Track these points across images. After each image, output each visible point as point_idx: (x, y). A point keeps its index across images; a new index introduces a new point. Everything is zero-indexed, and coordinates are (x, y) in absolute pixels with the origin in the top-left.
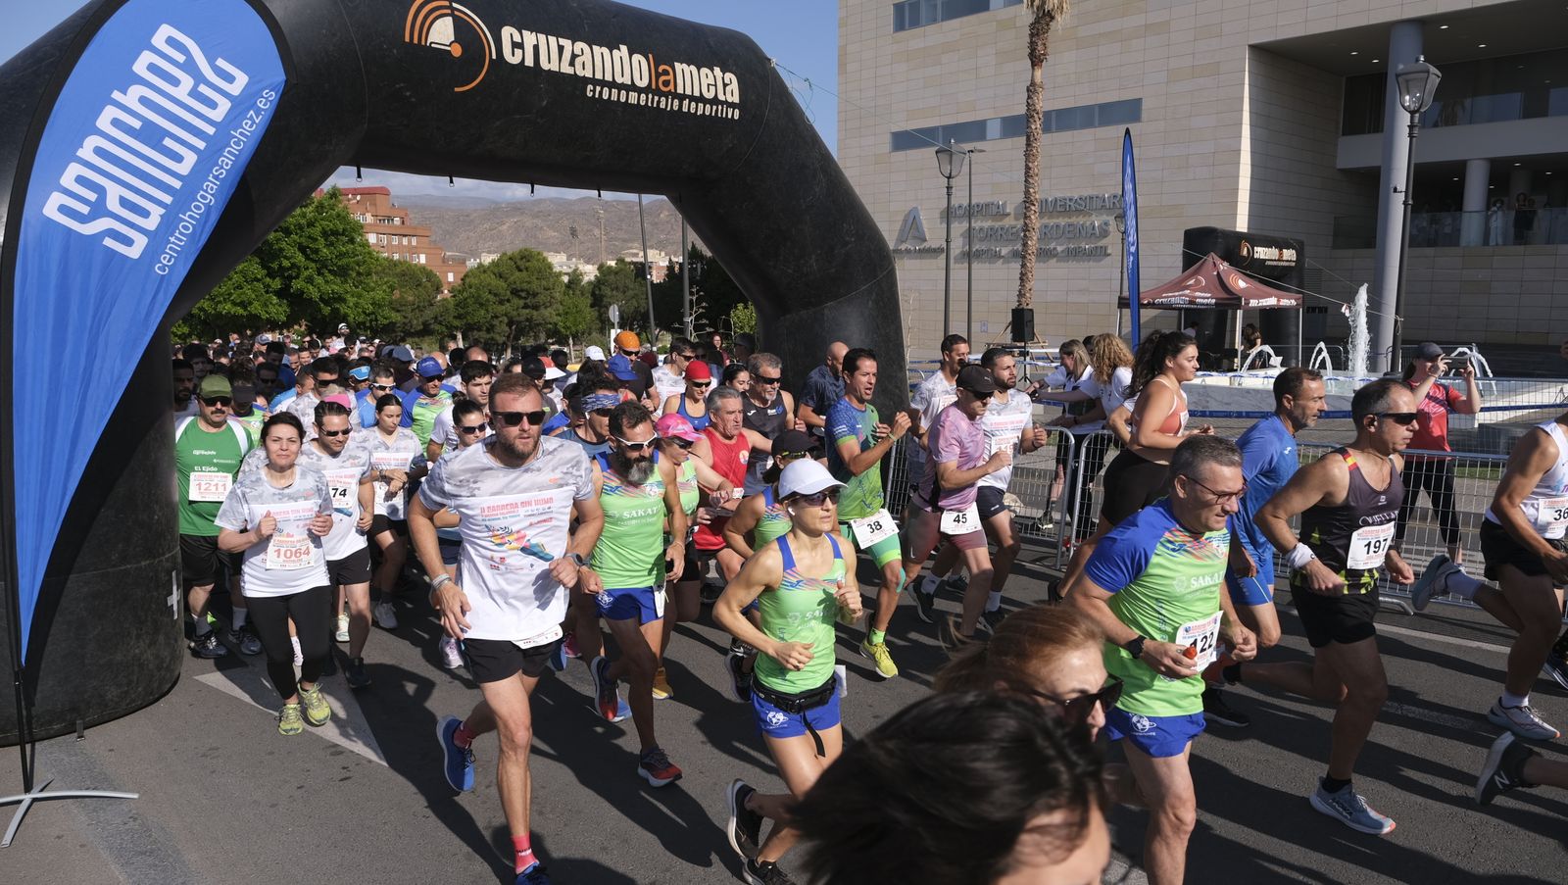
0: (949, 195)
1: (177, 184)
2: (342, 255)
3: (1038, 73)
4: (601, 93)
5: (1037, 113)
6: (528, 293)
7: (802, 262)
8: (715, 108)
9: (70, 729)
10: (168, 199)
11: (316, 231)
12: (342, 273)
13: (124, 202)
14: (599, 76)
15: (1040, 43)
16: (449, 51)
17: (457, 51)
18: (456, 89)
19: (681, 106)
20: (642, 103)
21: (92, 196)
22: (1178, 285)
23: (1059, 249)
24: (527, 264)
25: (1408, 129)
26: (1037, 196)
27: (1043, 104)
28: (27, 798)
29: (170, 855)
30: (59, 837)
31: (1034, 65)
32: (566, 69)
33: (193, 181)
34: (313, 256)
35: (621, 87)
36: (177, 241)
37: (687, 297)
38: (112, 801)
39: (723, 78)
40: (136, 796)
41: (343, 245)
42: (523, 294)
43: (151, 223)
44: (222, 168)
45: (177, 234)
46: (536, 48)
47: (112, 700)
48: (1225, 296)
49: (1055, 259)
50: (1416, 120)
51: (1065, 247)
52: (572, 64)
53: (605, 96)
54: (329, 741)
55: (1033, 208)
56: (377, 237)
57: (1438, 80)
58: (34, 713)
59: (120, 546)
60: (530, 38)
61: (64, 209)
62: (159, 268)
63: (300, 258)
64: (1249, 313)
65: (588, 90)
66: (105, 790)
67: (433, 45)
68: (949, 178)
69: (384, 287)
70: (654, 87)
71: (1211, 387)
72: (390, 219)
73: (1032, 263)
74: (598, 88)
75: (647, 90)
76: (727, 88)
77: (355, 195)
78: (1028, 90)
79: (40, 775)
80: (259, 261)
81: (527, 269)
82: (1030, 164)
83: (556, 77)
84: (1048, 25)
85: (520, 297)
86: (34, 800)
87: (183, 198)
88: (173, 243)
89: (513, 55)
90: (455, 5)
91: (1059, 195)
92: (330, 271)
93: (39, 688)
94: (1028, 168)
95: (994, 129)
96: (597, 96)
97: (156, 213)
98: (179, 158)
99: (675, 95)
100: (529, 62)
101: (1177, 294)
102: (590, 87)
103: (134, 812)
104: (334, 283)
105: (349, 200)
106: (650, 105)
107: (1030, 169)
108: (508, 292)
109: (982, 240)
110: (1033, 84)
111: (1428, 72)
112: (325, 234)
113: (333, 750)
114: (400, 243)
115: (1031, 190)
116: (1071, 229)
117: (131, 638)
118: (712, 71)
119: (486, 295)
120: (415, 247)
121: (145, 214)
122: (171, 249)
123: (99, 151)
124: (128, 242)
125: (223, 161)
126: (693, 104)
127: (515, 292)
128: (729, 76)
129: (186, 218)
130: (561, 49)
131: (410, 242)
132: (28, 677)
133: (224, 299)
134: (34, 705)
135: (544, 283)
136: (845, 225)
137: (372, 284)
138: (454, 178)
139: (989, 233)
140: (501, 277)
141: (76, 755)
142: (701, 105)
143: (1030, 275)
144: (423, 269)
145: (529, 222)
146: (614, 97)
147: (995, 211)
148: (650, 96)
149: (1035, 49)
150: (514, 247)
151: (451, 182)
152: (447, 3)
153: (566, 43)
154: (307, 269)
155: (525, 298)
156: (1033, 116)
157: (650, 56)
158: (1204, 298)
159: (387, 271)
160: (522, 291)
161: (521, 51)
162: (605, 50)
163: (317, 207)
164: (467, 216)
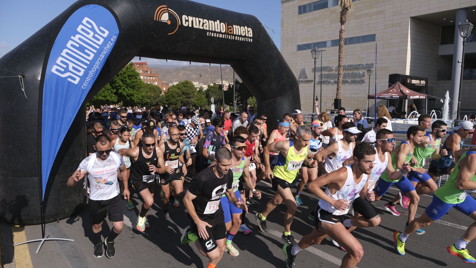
0: (315, 64)
1: (88, 63)
2: (133, 82)
3: (343, 27)
4: (211, 34)
5: (343, 39)
6: (187, 94)
7: (270, 85)
8: (245, 38)
9: (55, 220)
10: (86, 67)
11: (126, 75)
12: (133, 87)
13: (74, 68)
14: (211, 29)
15: (343, 17)
16: (167, 23)
17: (169, 23)
18: (169, 34)
19: (235, 38)
20: (223, 37)
21: (65, 66)
22: (387, 92)
23: (349, 80)
24: (187, 85)
25: (462, 43)
26: (342, 64)
27: (344, 36)
28: (43, 240)
29: (83, 258)
30: (52, 252)
31: (342, 24)
32: (201, 27)
33: (93, 62)
34: (125, 83)
35: (217, 33)
36: (88, 79)
37: (235, 95)
38: (66, 241)
39: (248, 30)
40: (73, 240)
41: (134, 79)
42: (186, 94)
43: (81, 74)
44: (101, 58)
45: (88, 77)
46: (192, 21)
47: (67, 212)
48: (402, 95)
49: (348, 84)
50: (465, 40)
51: (351, 80)
52: (203, 26)
53: (212, 35)
54: (128, 226)
55: (341, 68)
56: (143, 77)
57: (472, 27)
58: (45, 215)
59: (70, 167)
60: (190, 18)
61: (57, 70)
62: (83, 87)
63: (121, 83)
64: (410, 101)
65: (207, 34)
66: (65, 238)
67: (162, 21)
68: (315, 59)
69: (145, 92)
70: (227, 32)
71: (397, 124)
72: (147, 72)
73: (341, 85)
74: (210, 33)
75: (225, 33)
76: (249, 32)
77: (137, 65)
78: (340, 32)
79: (47, 233)
80: (109, 84)
81: (187, 86)
82: (340, 55)
83: (198, 30)
84: (346, 12)
85: (185, 95)
86: (45, 240)
87: (90, 67)
88: (87, 80)
89: (186, 24)
90: (169, 9)
91: (350, 64)
92: (130, 87)
93: (47, 208)
94: (339, 56)
95: (329, 44)
96: (210, 35)
97: (82, 71)
98: (89, 55)
99: (233, 35)
100: (190, 26)
101: (387, 94)
102: (208, 33)
103: (73, 245)
104: (131, 91)
105: (135, 66)
106: (226, 38)
107: (340, 56)
108: (181, 93)
109: (325, 78)
110: (341, 30)
111: (469, 25)
112: (128, 76)
113: (130, 229)
114: (150, 78)
115: (341, 63)
116: (353, 74)
117: (73, 194)
118: (244, 27)
119: (175, 94)
120: (154, 80)
121: (79, 71)
122: (86, 81)
123: (67, 53)
124: (75, 79)
125: (101, 56)
126: (239, 38)
127: (183, 93)
128: (249, 29)
129: (91, 72)
130: (200, 21)
131: (153, 78)
132: (44, 205)
133: (100, 95)
134: (45, 213)
135: (192, 90)
136: (284, 74)
137: (142, 91)
138: (167, 60)
139: (327, 75)
140: (179, 89)
141: (57, 228)
142: (241, 38)
143: (340, 88)
144: (156, 86)
145: (187, 73)
146: (215, 36)
147: (329, 69)
148: (226, 35)
149: (342, 19)
150: (183, 80)
151: (167, 61)
152: (167, 9)
153: (201, 20)
154: (123, 86)
155: (186, 95)
156: (341, 40)
157: (226, 23)
158: (395, 96)
159: (146, 87)
160: (185, 93)
161: (188, 22)
162: (213, 22)
163: (126, 68)
164: (169, 71)
